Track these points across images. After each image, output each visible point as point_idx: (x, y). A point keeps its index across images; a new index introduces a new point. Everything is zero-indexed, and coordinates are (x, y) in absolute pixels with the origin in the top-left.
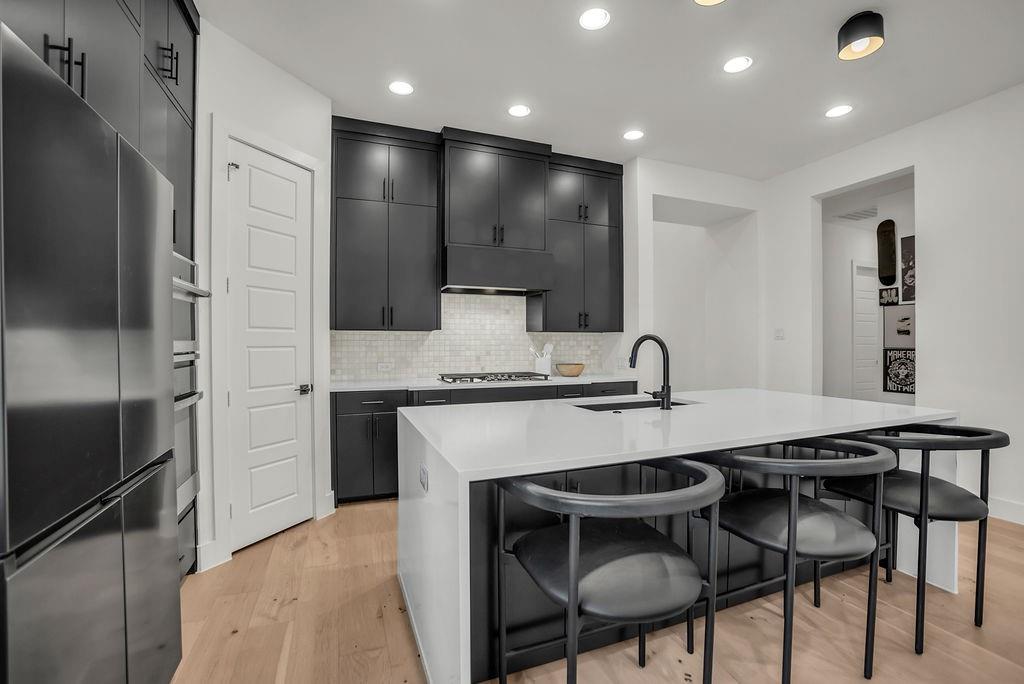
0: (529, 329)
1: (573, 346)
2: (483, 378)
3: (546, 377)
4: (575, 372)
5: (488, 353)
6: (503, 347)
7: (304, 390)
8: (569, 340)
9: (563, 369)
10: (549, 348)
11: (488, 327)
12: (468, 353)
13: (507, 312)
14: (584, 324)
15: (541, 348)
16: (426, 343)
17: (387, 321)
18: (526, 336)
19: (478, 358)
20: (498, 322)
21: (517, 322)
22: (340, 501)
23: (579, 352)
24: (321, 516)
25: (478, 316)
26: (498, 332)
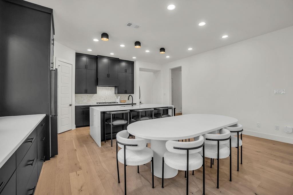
0: (115, 93)
2: (105, 103)
3: (118, 103)
4: (124, 102)
5: (107, 98)
7: (70, 105)
9: (122, 101)
10: (119, 97)
11: (107, 93)
13: (111, 90)
14: (126, 92)
15: (117, 97)
16: (94, 96)
17: (86, 92)
18: (115, 95)
20: (109, 92)
21: (113, 92)
22: (77, 127)
24: (73, 129)
26: (108, 94)
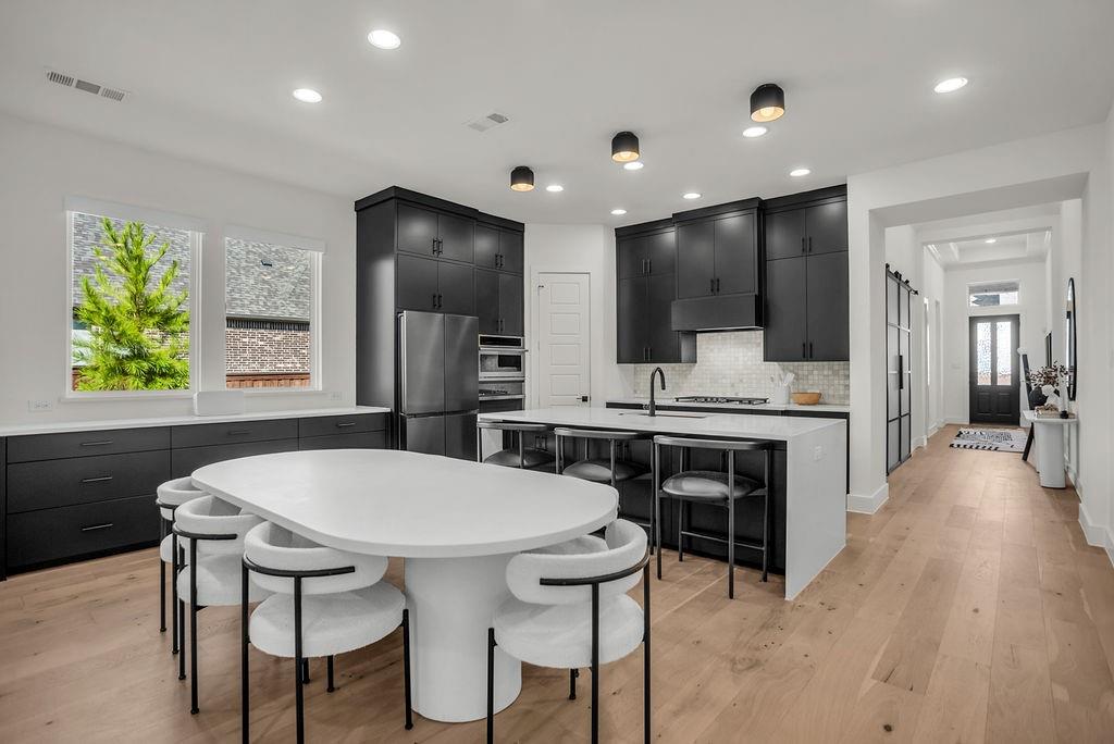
1: (828, 376)
6: (754, 376)
8: (823, 370)
12: (724, 381)
19: (733, 386)
23: (836, 382)
25: (732, 350)
